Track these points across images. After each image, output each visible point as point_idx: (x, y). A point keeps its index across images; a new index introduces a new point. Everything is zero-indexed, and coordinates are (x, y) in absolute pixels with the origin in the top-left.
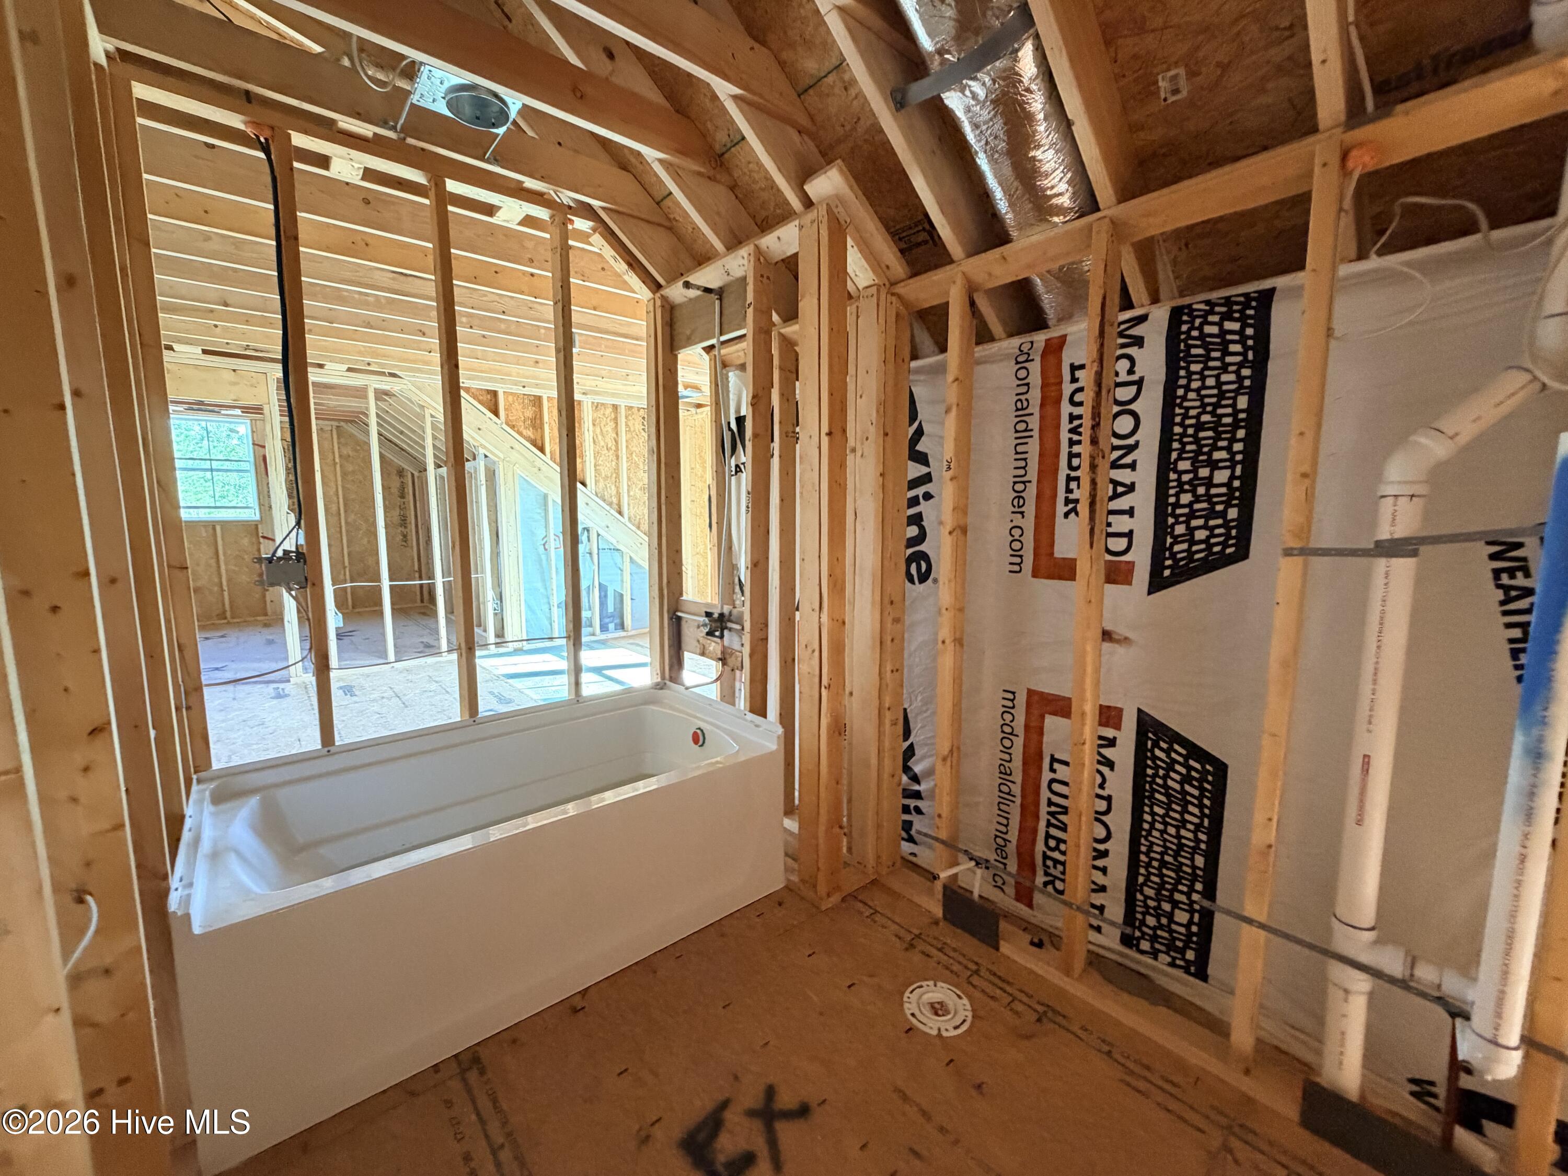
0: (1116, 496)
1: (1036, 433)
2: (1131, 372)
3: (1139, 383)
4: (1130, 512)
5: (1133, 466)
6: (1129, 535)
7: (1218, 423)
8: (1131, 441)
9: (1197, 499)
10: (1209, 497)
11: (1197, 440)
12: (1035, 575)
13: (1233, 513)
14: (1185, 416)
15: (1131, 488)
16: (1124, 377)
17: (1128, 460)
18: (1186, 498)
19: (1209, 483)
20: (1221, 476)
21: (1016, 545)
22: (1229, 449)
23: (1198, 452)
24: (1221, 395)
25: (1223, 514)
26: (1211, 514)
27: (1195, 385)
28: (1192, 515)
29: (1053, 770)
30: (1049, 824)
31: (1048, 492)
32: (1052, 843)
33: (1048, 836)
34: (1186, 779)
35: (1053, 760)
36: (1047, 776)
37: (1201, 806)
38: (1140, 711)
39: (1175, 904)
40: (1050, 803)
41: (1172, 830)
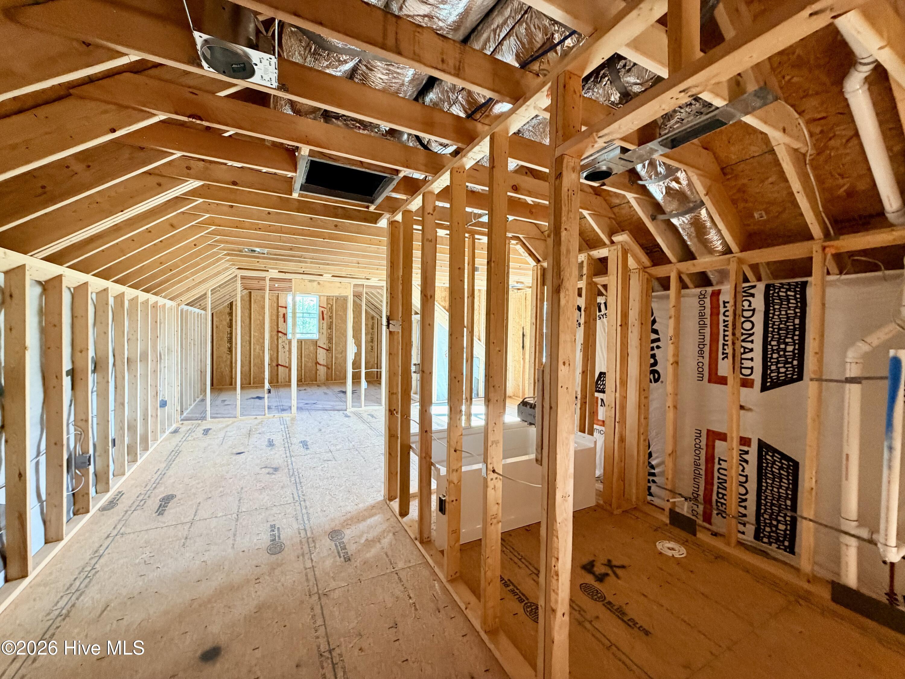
0: (745, 353)
1: (709, 326)
2: (750, 306)
3: (754, 310)
4: (752, 359)
5: (752, 342)
6: (752, 368)
7: (787, 328)
8: (751, 332)
9: (780, 356)
10: (785, 356)
11: (779, 334)
12: (710, 381)
13: (795, 363)
14: (774, 324)
15: (751, 350)
16: (746, 307)
17: (750, 339)
18: (775, 356)
19: (785, 350)
20: (790, 348)
21: (700, 370)
22: (792, 338)
23: (780, 338)
24: (788, 318)
25: (791, 363)
26: (786, 362)
27: (777, 313)
28: (778, 362)
29: (720, 464)
30: (718, 487)
31: (714, 349)
32: (720, 496)
33: (718, 493)
34: (781, 468)
35: (720, 459)
36: (717, 466)
37: (788, 479)
38: (759, 440)
39: (779, 522)
40: (719, 478)
41: (775, 490)
